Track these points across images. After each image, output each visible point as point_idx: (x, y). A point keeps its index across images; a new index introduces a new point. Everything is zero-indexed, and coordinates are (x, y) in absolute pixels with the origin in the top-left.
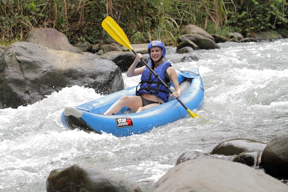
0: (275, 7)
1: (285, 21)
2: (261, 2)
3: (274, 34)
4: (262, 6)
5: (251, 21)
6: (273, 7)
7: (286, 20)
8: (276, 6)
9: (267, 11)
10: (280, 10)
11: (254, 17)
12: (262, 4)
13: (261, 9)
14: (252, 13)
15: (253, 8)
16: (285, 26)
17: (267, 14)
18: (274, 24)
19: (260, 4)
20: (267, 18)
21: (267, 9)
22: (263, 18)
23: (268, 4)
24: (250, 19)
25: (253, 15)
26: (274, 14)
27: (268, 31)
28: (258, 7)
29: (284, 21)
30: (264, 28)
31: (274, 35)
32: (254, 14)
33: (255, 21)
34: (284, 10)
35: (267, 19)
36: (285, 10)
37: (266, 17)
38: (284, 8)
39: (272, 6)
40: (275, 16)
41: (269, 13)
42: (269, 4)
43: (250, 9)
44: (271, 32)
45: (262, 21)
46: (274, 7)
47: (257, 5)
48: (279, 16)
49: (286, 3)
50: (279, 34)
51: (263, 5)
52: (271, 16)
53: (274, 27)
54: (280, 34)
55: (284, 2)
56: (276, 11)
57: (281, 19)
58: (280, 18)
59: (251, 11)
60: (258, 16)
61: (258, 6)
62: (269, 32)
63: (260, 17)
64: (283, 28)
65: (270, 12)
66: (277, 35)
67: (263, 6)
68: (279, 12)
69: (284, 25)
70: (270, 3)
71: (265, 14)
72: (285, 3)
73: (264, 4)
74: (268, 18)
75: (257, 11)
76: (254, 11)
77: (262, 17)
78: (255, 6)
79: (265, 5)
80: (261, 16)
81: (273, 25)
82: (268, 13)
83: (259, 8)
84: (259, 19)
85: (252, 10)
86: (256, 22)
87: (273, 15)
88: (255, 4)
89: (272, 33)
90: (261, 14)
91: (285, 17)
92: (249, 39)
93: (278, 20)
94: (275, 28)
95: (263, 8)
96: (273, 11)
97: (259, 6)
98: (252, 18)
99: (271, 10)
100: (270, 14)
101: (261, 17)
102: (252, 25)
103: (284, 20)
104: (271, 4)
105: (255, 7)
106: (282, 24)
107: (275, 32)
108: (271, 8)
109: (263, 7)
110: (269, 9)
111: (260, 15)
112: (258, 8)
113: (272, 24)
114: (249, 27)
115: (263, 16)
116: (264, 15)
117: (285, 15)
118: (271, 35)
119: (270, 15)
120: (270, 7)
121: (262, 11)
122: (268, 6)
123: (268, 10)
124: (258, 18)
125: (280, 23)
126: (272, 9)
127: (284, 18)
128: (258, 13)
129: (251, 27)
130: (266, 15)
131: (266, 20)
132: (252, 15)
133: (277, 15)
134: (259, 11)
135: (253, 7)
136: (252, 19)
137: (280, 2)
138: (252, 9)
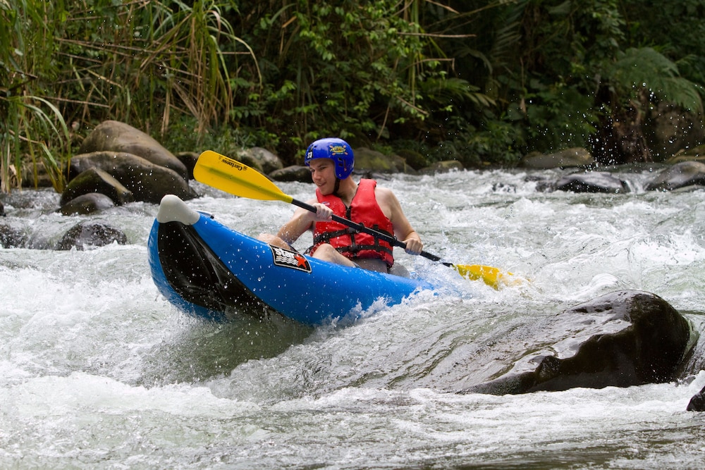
0: (386, 69)
1: (419, 115)
2: (344, 53)
3: (381, 154)
4: (345, 66)
5: (309, 113)
6: (380, 68)
7: (422, 111)
8: (392, 66)
9: (361, 83)
10: (405, 78)
11: (321, 100)
12: (348, 60)
13: (341, 76)
14: (314, 88)
15: (316, 71)
16: (419, 130)
17: (362, 91)
18: (382, 125)
19: (342, 58)
20: (361, 103)
21: (362, 74)
22: (350, 105)
23: (364, 58)
24: (307, 105)
25: (318, 95)
26: (383, 92)
27: (364, 146)
28: (332, 68)
29: (416, 114)
30: (350, 134)
31: (382, 159)
32: (322, 90)
33: (324, 113)
34: (417, 79)
35: (361, 107)
36: (420, 78)
37: (359, 99)
38: (416, 74)
39: (379, 66)
40: (388, 98)
41: (368, 87)
42: (369, 58)
43: (309, 76)
44: (372, 149)
45: (344, 113)
46: (383, 69)
47: (332, 62)
48: (400, 99)
49: (421, 56)
50: (398, 156)
51: (348, 63)
52: (375, 98)
53: (382, 131)
54: (401, 155)
55: (416, 55)
56: (391, 82)
57: (406, 109)
58: (403, 105)
59: (310, 82)
60: (333, 99)
61: (335, 65)
62: (366, 150)
63: (337, 99)
64: (414, 137)
65: (372, 86)
66: (392, 159)
67: (351, 65)
68: (399, 86)
69: (418, 127)
70: (372, 58)
71: (356, 92)
72: (418, 56)
73: (353, 58)
74: (364, 104)
75: (329, 82)
76: (320, 81)
77: (345, 101)
78: (326, 64)
79: (355, 61)
80: (343, 97)
81: (380, 126)
82: (365, 87)
83: (336, 71)
84: (334, 108)
85: (315, 78)
86: (326, 115)
87: (381, 95)
88: (324, 58)
89: (376, 152)
90: (343, 92)
91: (417, 102)
92: (301, 170)
93: (399, 111)
94: (387, 136)
95: (349, 72)
96: (380, 83)
97: (338, 66)
98: (313, 102)
99: (373, 80)
100: (370, 91)
101: (343, 100)
102: (312, 125)
103: (413, 110)
104: (374, 61)
105: (325, 67)
106: (406, 122)
107: (385, 147)
108: (374, 73)
109: (349, 69)
110: (368, 76)
111: (340, 94)
112: (334, 72)
113: (378, 122)
114: (302, 132)
115: (348, 98)
116: (353, 94)
117: (419, 97)
118: (373, 157)
119: (372, 94)
120: (372, 68)
121: (347, 80)
122: (367, 67)
123: (365, 79)
124: (332, 103)
125: (403, 120)
126: (377, 76)
127: (416, 106)
128: (334, 88)
129: (309, 131)
130: (360, 93)
131: (359, 110)
132: (312, 91)
133: (395, 94)
134: (337, 82)
135: (318, 67)
136: (312, 107)
137: (405, 56)
138: (315, 74)
